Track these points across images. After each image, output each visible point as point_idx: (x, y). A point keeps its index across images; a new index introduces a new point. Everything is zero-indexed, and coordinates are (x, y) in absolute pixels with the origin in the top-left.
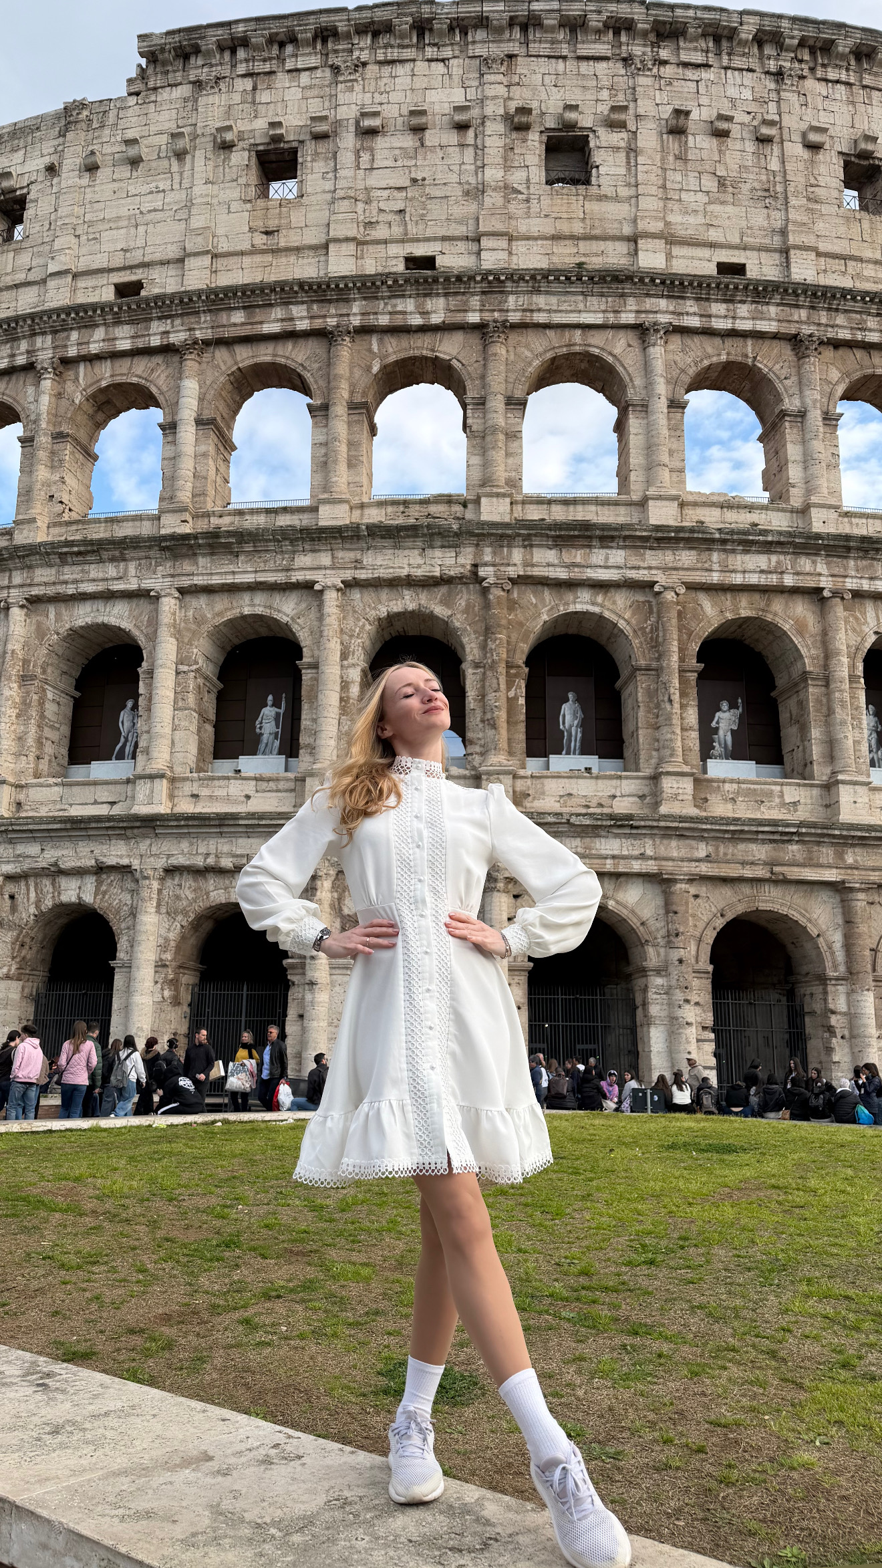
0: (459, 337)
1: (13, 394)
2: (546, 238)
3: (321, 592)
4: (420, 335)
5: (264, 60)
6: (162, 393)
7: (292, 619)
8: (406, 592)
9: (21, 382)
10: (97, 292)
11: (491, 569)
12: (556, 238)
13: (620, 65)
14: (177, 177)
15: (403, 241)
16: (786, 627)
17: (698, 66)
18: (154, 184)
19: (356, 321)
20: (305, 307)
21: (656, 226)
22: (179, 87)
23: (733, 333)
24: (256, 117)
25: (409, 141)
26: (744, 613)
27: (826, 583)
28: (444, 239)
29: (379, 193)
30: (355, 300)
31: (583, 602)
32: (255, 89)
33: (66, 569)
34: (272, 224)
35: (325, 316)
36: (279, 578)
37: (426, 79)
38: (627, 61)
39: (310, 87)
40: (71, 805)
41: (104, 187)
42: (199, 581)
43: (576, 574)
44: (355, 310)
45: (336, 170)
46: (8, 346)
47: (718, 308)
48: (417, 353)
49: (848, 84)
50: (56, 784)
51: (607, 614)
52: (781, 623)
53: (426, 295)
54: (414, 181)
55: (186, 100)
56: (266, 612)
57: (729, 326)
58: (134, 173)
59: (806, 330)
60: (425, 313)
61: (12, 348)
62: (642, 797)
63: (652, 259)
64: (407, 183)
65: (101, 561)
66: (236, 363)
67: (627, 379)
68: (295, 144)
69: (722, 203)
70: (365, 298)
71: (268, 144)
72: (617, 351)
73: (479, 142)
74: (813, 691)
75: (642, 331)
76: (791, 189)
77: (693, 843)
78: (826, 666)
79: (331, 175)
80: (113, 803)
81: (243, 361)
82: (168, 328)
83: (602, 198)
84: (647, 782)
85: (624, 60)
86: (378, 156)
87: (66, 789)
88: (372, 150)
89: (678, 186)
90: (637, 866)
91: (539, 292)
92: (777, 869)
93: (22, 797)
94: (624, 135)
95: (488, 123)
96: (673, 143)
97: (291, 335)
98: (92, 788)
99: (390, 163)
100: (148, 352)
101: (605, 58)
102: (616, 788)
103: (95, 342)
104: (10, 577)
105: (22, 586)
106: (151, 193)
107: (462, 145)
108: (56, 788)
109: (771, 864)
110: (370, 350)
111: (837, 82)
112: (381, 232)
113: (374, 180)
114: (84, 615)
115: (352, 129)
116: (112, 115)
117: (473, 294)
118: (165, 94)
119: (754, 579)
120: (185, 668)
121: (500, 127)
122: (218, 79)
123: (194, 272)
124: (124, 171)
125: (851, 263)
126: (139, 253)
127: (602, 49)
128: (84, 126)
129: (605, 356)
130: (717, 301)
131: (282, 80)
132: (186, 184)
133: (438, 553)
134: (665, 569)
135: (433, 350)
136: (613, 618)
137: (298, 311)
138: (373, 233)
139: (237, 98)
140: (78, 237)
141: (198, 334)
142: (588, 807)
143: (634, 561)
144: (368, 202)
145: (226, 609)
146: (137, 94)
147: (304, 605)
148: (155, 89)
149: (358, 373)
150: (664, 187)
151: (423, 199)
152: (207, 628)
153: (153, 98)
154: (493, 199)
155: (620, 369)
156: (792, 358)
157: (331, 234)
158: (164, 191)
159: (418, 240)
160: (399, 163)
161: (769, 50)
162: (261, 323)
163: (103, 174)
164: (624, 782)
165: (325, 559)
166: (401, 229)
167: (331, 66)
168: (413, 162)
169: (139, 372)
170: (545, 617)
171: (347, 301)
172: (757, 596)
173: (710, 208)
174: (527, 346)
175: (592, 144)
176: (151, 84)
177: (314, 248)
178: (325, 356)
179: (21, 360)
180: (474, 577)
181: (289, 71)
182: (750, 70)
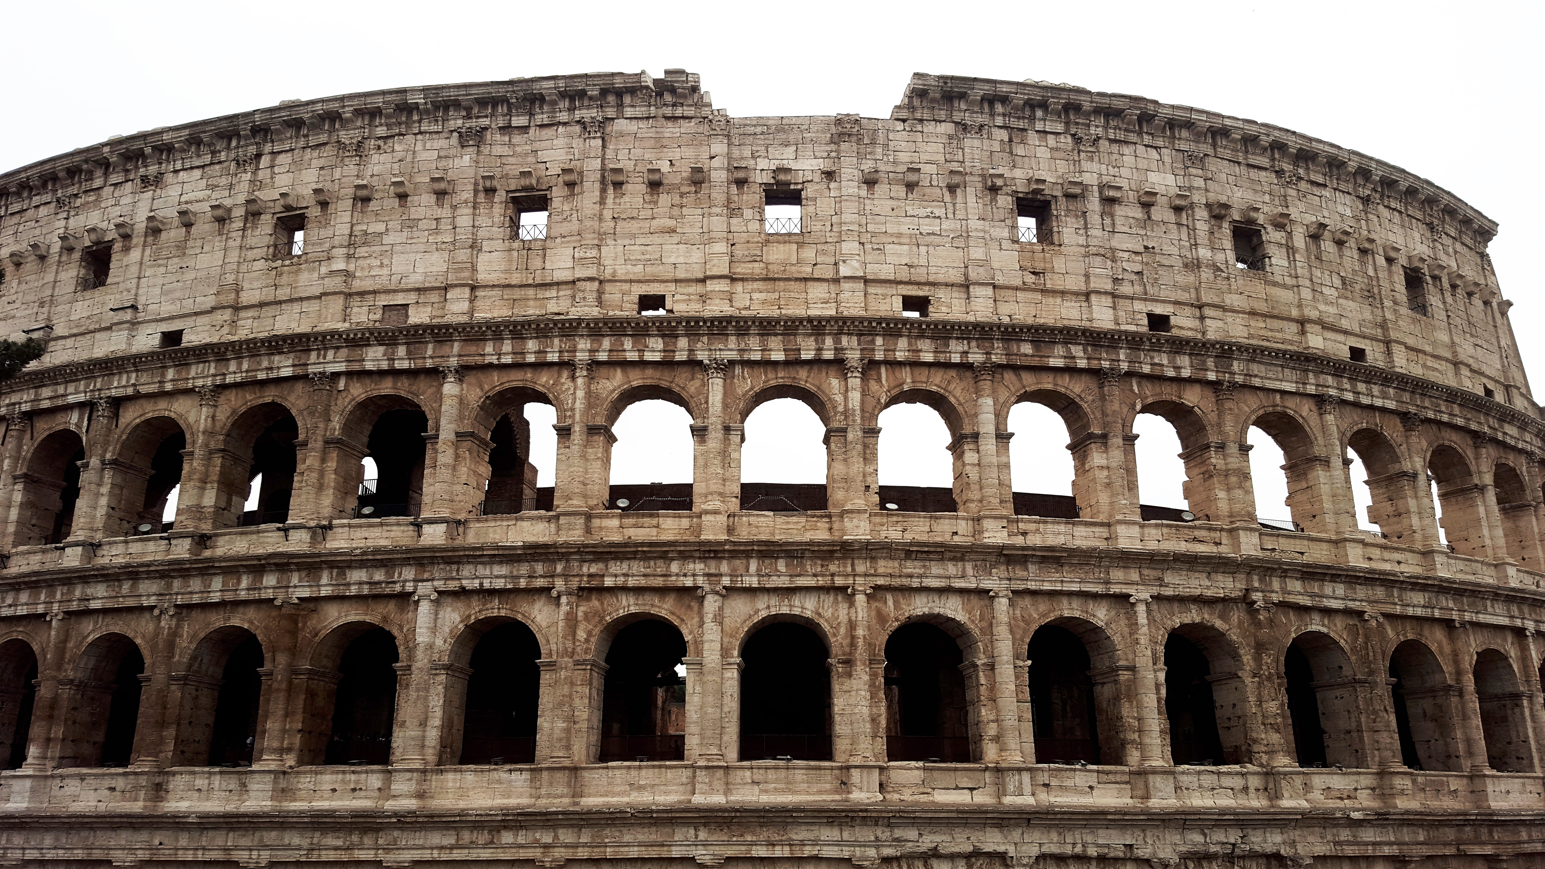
0: (1197, 389)
1: (817, 383)
2: (1244, 313)
3: (1133, 604)
4: (1168, 383)
5: (1019, 118)
6: (960, 404)
7: (1106, 624)
8: (1192, 606)
9: (824, 374)
10: (888, 300)
11: (1260, 594)
12: (1253, 313)
13: (1273, 175)
14: (950, 206)
15: (1145, 300)
16: (1433, 649)
17: (1318, 185)
18: (929, 210)
19: (1124, 366)
20: (1081, 347)
21: (1314, 314)
22: (943, 124)
23: (1371, 408)
24: (1014, 166)
25: (1138, 213)
26: (1410, 636)
27: (1455, 616)
28: (1176, 303)
29: (1121, 254)
30: (1121, 348)
31: (1316, 625)
32: (1011, 140)
33: (909, 563)
34: (1039, 266)
35: (1100, 359)
36: (1099, 589)
37: (1146, 162)
38: (1279, 173)
39: (1057, 149)
40: (934, 789)
41: (882, 202)
42: (1032, 586)
43: (1316, 602)
44: (1122, 357)
45: (1086, 228)
46: (813, 338)
47: (1361, 387)
48: (1168, 398)
49: (1400, 212)
50: (917, 768)
51: (1332, 634)
52: (1430, 645)
53: (1176, 353)
54: (1146, 248)
55: (950, 137)
56: (1084, 616)
57: (1369, 402)
58: (910, 195)
59: (1413, 409)
60: (1177, 368)
61: (816, 341)
62: (1373, 789)
63: (1316, 341)
64: (1142, 250)
65: (942, 560)
66: (1024, 387)
67: (1313, 438)
68: (1049, 198)
69: (1346, 298)
70: (1129, 348)
71: (1027, 193)
72: (1304, 414)
73: (1191, 224)
74: (1454, 700)
75: (1320, 400)
76: (1383, 292)
77: (1415, 828)
78: (1458, 681)
79: (1082, 232)
80: (971, 789)
81: (1029, 386)
82: (966, 348)
83: (1275, 284)
84: (1374, 777)
85: (1276, 172)
86: (1119, 221)
87: (928, 774)
88: (1112, 216)
89: (1319, 281)
90: (1387, 851)
91: (1253, 360)
92: (1462, 847)
93: (884, 778)
94: (1283, 234)
95: (1196, 210)
96: (1313, 248)
97: (1071, 370)
98: (952, 773)
99: (1126, 229)
100: (948, 365)
101: (1266, 169)
102: (1357, 781)
103: (901, 351)
104: (853, 565)
105: (866, 575)
106: (928, 217)
107: (1179, 224)
108: (916, 772)
109: (1458, 843)
110: (1132, 391)
111: (1394, 209)
112: (1126, 289)
113: (1117, 242)
114: (920, 606)
115: (1097, 194)
116: (881, 135)
117: (1209, 356)
118: (930, 127)
119: (1419, 612)
120: (1021, 663)
121: (1202, 214)
122: (981, 127)
123: (980, 300)
124: (901, 191)
125: (1420, 355)
126: (923, 271)
127: (1264, 161)
128: (854, 139)
129: (1297, 417)
130: (1360, 381)
131: (1032, 138)
132: (960, 214)
133: (1220, 577)
134: (1370, 602)
135: (1180, 398)
136: (1337, 638)
137: (1077, 350)
138: (1121, 288)
139: (996, 147)
140: (863, 244)
141: (994, 358)
142: (1341, 799)
143: (1351, 594)
144: (1114, 260)
145: (1050, 611)
146: (904, 121)
147: (1113, 613)
148: (921, 121)
149: (1125, 410)
150: (1311, 280)
151: (1155, 265)
152: (1035, 627)
153: (919, 128)
154: (1206, 274)
155: (1308, 429)
156: (1402, 429)
157: (1092, 285)
158: (939, 217)
159: (1157, 301)
160: (1134, 231)
161: (1360, 181)
162: (1048, 357)
163: (881, 189)
164: (1362, 777)
165: (1134, 576)
166: (1141, 289)
167: (1073, 135)
168: (1143, 232)
169: (937, 381)
170: (1293, 635)
171: (1115, 348)
172: (1415, 622)
173: (1341, 301)
174: (1245, 402)
175: (1264, 239)
176: (918, 115)
177: (1076, 294)
178: (1097, 390)
179: (828, 355)
180: (1246, 601)
181: (1037, 131)
182: (1348, 193)
